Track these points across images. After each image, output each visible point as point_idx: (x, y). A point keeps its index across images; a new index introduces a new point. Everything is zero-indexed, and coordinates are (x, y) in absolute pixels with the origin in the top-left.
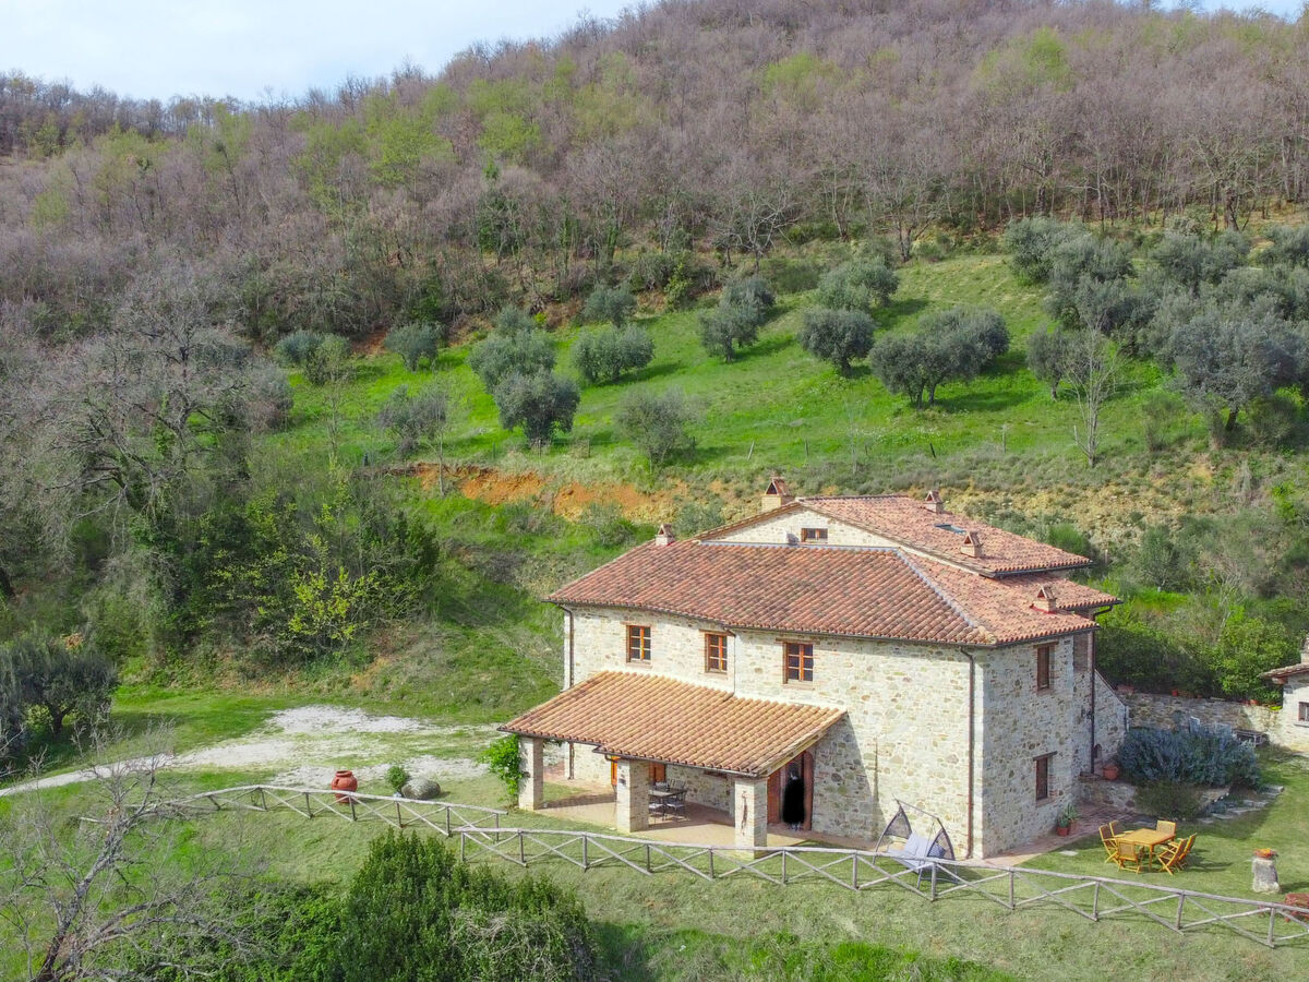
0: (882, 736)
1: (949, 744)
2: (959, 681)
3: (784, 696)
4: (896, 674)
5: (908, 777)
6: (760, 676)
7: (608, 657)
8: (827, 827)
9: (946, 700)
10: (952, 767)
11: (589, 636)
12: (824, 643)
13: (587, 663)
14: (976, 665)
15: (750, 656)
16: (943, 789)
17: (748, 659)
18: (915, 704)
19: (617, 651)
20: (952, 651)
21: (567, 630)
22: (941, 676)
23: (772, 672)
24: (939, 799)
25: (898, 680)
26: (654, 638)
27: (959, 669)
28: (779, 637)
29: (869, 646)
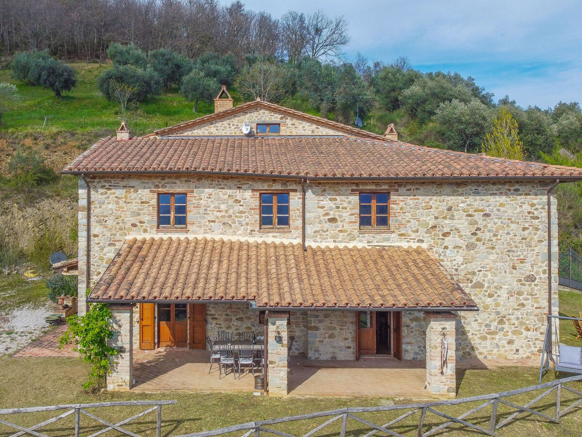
0: (462, 267)
1: (528, 265)
2: (535, 212)
3: (361, 241)
4: (475, 211)
5: (489, 299)
6: (334, 225)
7: (134, 225)
8: (416, 353)
9: (524, 229)
10: (530, 285)
11: (110, 206)
12: (402, 190)
13: (108, 234)
14: (552, 198)
15: (322, 207)
16: (523, 305)
17: (321, 210)
18: (495, 235)
19: (146, 218)
20: (529, 187)
21: (83, 202)
22: (519, 210)
23: (347, 220)
24: (518, 314)
25: (478, 217)
26: (191, 203)
27: (535, 201)
28: (354, 188)
29: (447, 189)
